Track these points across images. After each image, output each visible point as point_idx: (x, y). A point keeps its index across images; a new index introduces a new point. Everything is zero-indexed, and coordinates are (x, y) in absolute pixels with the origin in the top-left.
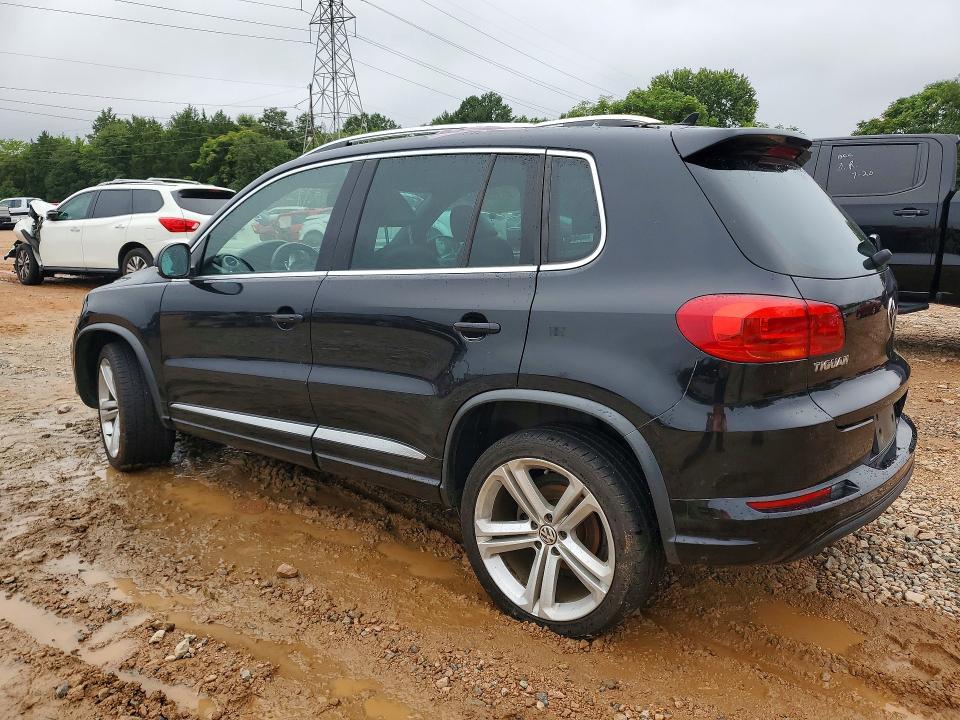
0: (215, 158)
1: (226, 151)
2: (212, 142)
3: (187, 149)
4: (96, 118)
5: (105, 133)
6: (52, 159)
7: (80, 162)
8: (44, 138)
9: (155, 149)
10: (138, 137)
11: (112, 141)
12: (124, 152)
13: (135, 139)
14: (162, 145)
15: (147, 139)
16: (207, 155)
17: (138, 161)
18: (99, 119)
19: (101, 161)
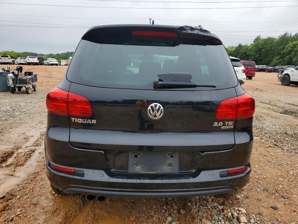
0: (290, 49)
1: (295, 47)
2: (291, 44)
3: (281, 47)
4: (255, 39)
5: (256, 43)
6: (240, 51)
7: (248, 52)
8: (240, 45)
9: (270, 47)
10: (266, 44)
11: (258, 45)
12: (260, 49)
13: (265, 44)
14: (273, 46)
15: (269, 44)
16: (288, 48)
17: (264, 51)
18: (256, 39)
19: (253, 51)
